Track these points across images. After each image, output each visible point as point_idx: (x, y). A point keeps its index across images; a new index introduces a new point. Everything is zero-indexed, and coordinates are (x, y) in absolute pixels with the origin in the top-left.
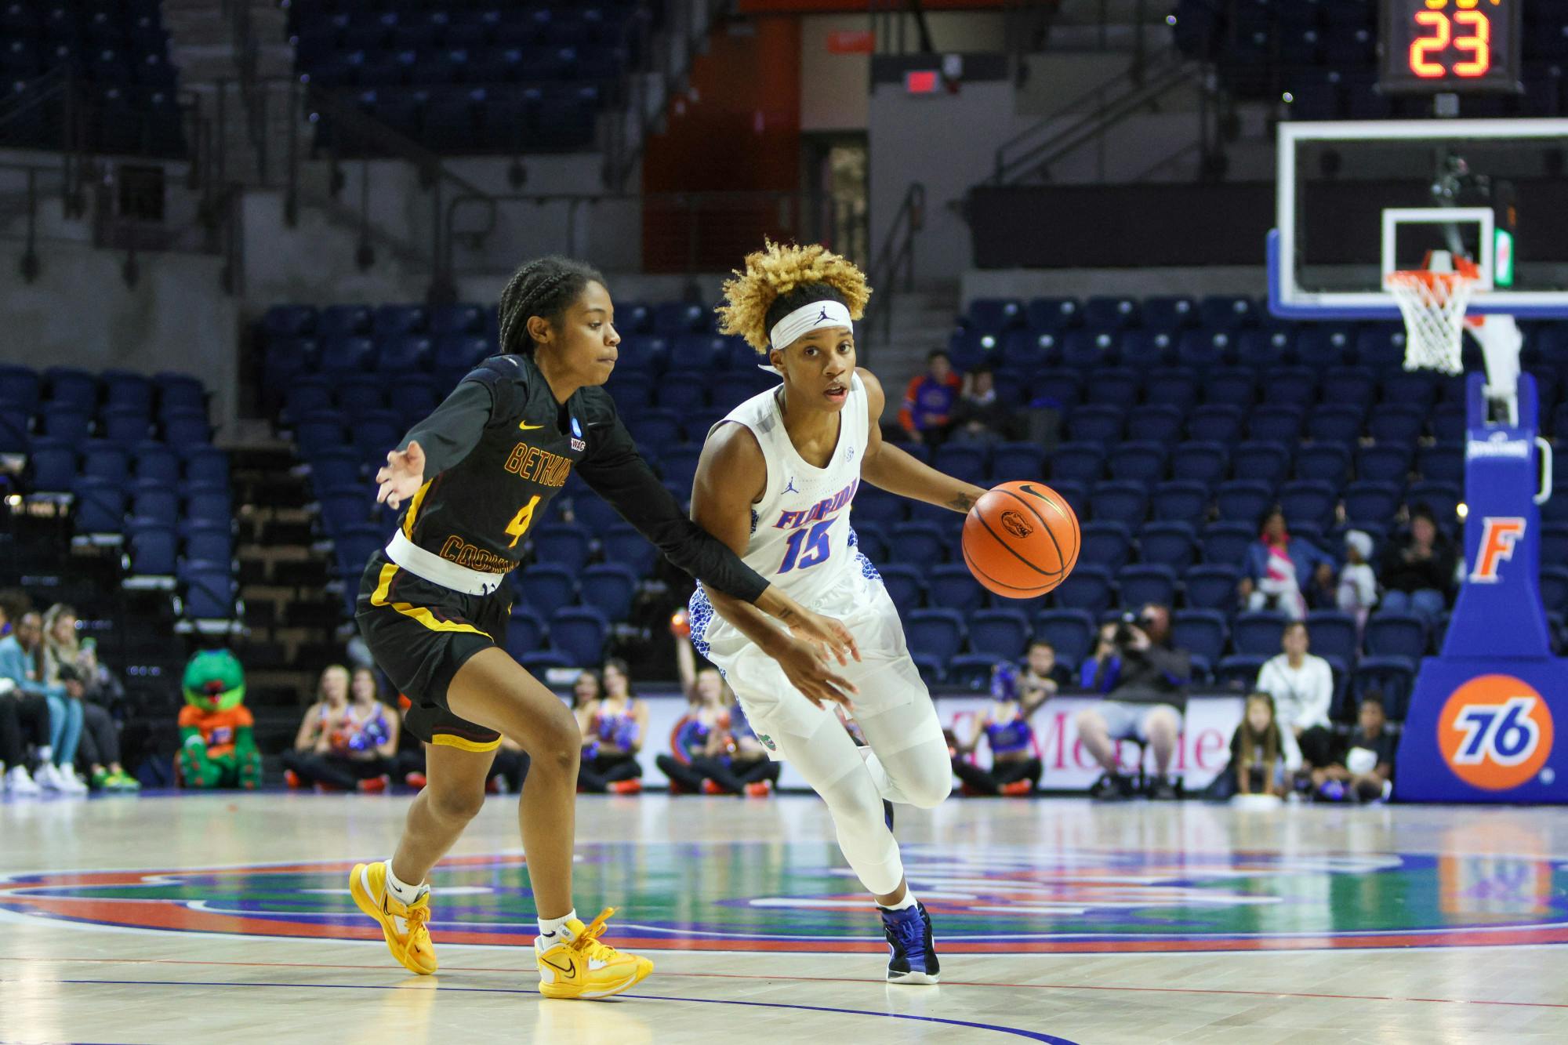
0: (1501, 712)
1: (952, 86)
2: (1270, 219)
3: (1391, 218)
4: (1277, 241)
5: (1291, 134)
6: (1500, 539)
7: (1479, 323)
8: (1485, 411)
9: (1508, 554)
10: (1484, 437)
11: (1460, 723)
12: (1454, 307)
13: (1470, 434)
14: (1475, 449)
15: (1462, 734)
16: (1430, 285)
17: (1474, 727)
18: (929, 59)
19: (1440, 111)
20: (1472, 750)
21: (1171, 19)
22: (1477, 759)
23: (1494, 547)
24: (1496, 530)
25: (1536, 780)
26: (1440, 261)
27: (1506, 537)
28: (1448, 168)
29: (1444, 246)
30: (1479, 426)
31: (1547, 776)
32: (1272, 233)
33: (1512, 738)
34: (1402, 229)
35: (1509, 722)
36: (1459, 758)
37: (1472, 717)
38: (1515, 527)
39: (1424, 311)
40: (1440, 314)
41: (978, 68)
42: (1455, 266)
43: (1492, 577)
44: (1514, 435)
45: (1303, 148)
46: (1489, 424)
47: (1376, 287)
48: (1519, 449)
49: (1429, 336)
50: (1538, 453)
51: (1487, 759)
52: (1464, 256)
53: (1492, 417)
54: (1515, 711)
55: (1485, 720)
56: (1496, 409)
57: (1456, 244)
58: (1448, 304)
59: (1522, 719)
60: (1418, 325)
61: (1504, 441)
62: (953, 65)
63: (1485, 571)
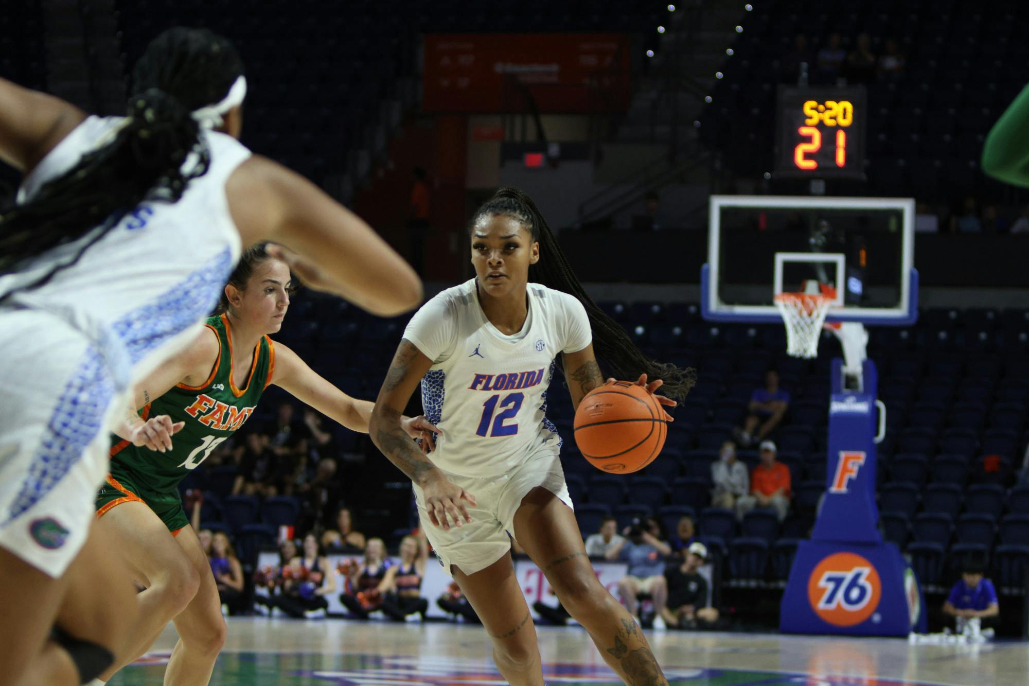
0: (849, 576)
1: (553, 163)
2: (704, 257)
3: (781, 258)
4: (708, 271)
5: (718, 203)
6: (850, 465)
7: (838, 327)
8: (843, 382)
9: (854, 475)
10: (842, 400)
11: (822, 583)
12: (818, 316)
13: (833, 397)
14: (836, 407)
15: (823, 590)
16: (803, 302)
17: (831, 586)
18: (541, 145)
19: (813, 190)
20: (830, 600)
21: (697, 123)
22: (833, 606)
23: (845, 470)
24: (847, 459)
25: (869, 620)
26: (812, 287)
27: (854, 463)
28: (818, 228)
29: (814, 277)
30: (838, 392)
31: (877, 618)
32: (704, 266)
33: (855, 594)
34: (787, 266)
35: (854, 583)
36: (821, 605)
37: (830, 579)
38: (859, 458)
39: (798, 318)
40: (808, 320)
41: (570, 152)
42: (821, 290)
43: (844, 489)
44: (860, 399)
45: (725, 212)
46: (846, 391)
47: (770, 302)
48: (862, 407)
49: (801, 333)
50: (875, 411)
51: (839, 606)
52: (828, 283)
53: (848, 386)
54: (858, 576)
55: (838, 581)
56: (850, 381)
57: (823, 276)
58: (815, 314)
59: (862, 581)
60: (794, 326)
61: (854, 402)
62: (554, 150)
63: (839, 486)
